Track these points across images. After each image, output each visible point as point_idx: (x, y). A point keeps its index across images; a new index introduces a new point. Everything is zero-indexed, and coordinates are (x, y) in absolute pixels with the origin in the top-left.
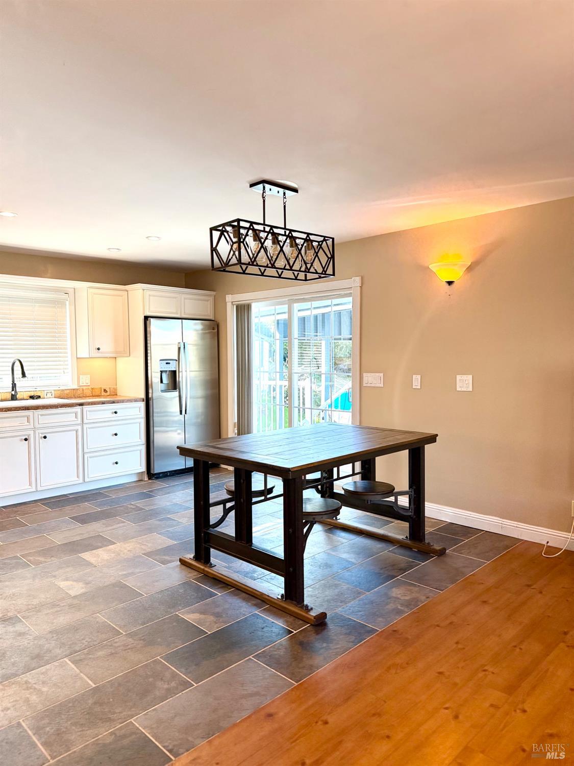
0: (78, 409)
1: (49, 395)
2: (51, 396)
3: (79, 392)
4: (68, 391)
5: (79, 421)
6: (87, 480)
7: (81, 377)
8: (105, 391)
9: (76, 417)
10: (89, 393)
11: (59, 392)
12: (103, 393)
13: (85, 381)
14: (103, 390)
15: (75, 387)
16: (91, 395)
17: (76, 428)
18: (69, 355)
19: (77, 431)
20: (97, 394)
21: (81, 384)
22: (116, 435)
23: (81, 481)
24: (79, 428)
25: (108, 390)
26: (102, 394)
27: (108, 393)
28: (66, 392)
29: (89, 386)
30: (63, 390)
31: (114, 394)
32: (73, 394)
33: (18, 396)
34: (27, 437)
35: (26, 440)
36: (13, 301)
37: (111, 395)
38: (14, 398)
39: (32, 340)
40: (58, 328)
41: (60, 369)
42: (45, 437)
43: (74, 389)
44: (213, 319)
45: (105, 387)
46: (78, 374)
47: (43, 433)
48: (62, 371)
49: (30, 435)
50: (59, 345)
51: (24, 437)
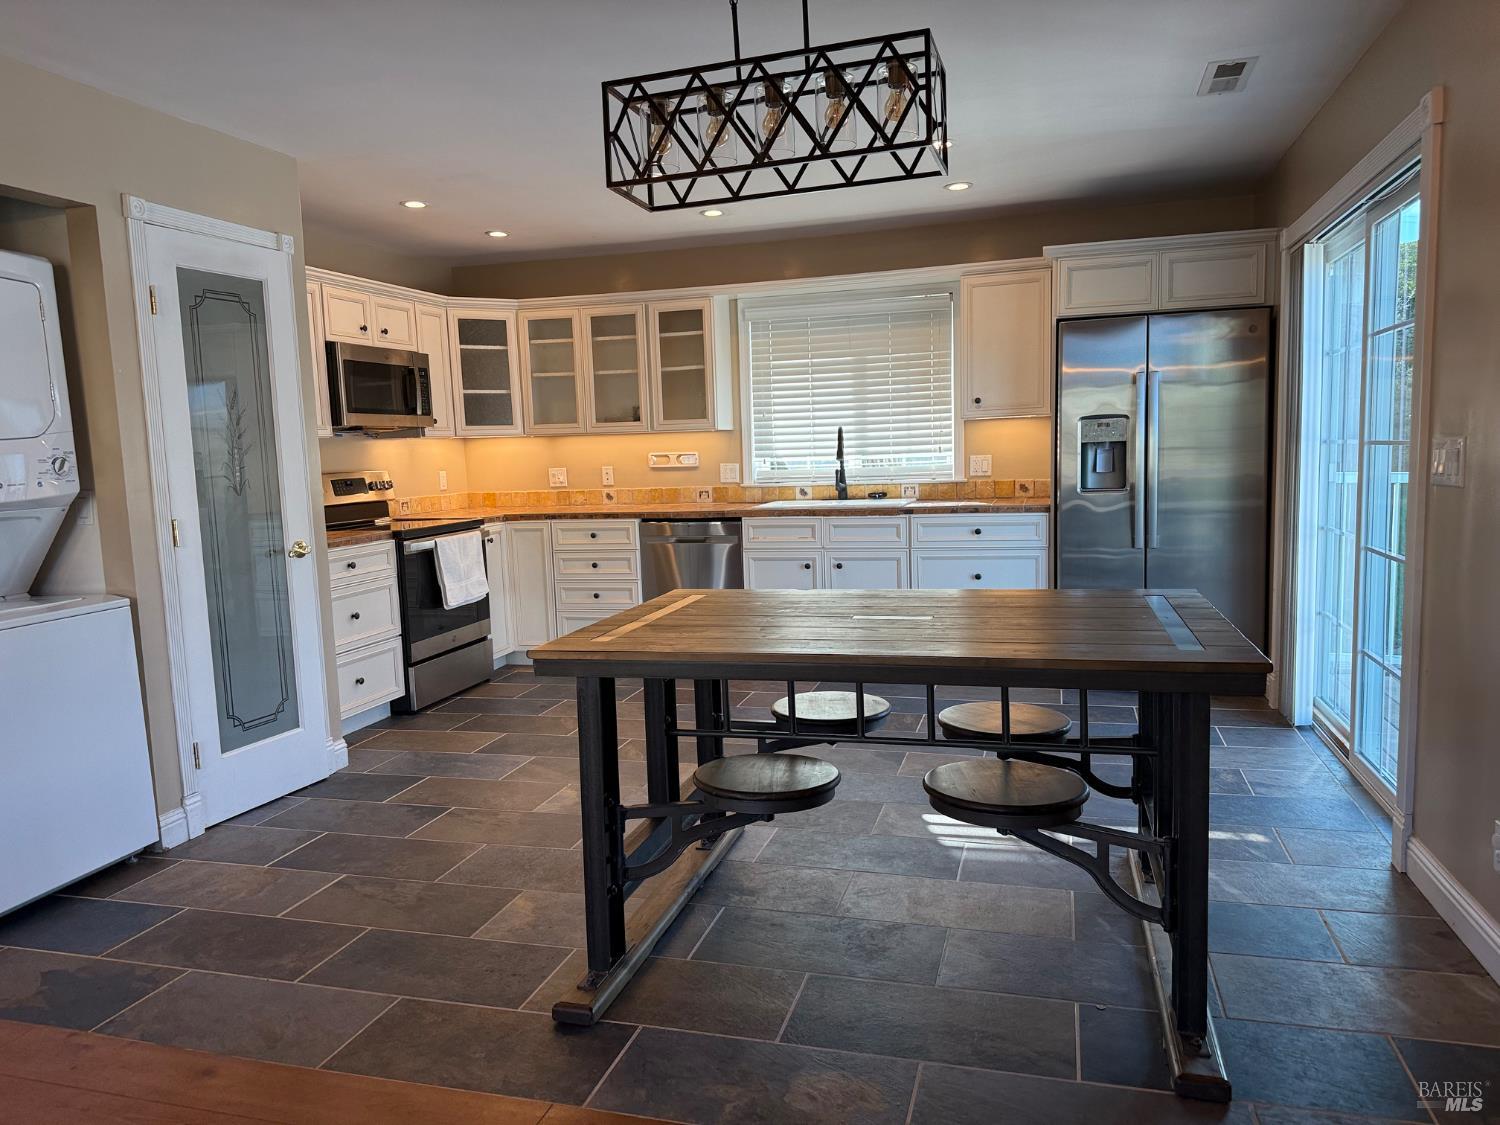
0: (901, 520)
1: (910, 492)
2: (912, 495)
3: (968, 489)
4: (946, 487)
5: (904, 543)
7: (973, 457)
8: (1023, 488)
9: (898, 535)
10: (989, 490)
11: (927, 488)
12: (1019, 493)
13: (982, 465)
14: (1017, 487)
15: (961, 478)
16: (993, 495)
17: (896, 555)
18: (952, 415)
19: (899, 561)
20: (1003, 494)
21: (972, 474)
22: (978, 577)
24: (903, 556)
25: (1031, 487)
26: (1017, 494)
27: (1031, 493)
28: (940, 488)
29: (989, 477)
30: (934, 485)
31: (1043, 495)
32: (954, 490)
33: (850, 491)
34: (811, 563)
35: (807, 567)
36: (854, 323)
37: (1038, 497)
38: (843, 494)
39: (887, 391)
40: (935, 364)
41: (936, 443)
42: (839, 566)
43: (957, 483)
44: (1260, 300)
45: (1023, 480)
46: (967, 451)
47: (836, 559)
48: (937, 446)
49: (814, 560)
50: (934, 397)
51: (805, 562)
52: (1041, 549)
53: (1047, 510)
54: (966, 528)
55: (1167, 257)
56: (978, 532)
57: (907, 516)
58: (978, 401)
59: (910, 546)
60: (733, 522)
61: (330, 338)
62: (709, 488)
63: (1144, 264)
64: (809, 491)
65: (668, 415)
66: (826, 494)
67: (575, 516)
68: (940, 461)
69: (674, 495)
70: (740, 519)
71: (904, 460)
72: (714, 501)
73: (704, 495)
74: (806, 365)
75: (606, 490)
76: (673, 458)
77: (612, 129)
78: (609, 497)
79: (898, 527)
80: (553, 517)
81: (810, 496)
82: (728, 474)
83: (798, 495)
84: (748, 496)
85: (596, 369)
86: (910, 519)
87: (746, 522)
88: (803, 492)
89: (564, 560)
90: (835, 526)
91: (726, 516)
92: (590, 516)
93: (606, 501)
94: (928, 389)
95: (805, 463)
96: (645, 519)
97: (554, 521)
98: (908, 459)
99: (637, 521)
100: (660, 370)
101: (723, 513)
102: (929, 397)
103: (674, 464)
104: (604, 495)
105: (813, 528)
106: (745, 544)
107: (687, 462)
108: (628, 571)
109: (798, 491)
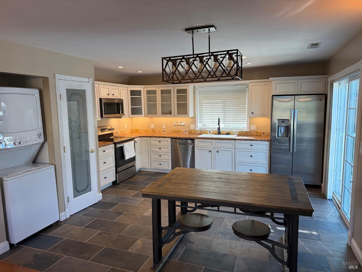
1: (236, 133)
3: (250, 133)
4: (244, 132)
5: (233, 147)
7: (251, 126)
8: (264, 133)
9: (232, 145)
10: (255, 134)
11: (240, 132)
12: (262, 135)
13: (253, 128)
14: (262, 133)
15: (248, 130)
16: (256, 135)
17: (232, 150)
18: (247, 115)
20: (259, 135)
21: (251, 130)
22: (251, 156)
25: (265, 133)
27: (265, 135)
28: (243, 132)
29: (255, 130)
31: (268, 135)
32: (247, 134)
33: (221, 132)
34: (211, 151)
35: (210, 152)
36: (223, 92)
37: (267, 136)
38: (219, 133)
39: (231, 109)
40: (243, 103)
41: (242, 122)
42: (218, 152)
43: (247, 132)
44: (323, 92)
45: (263, 132)
46: (250, 124)
47: (217, 150)
48: (243, 122)
49: (212, 150)
50: (242, 110)
51: (210, 151)
52: (267, 150)
53: (269, 141)
54: (249, 144)
55: (300, 81)
56: (252, 145)
57: (234, 141)
58: (253, 113)
59: (235, 148)
60: (193, 140)
61: (101, 97)
62: (187, 130)
63: (294, 83)
64: (211, 132)
65: (178, 113)
66: (215, 133)
67: (156, 137)
68: (244, 126)
69: (179, 132)
70: (194, 140)
71: (234, 125)
72: (189, 133)
73: (186, 132)
74: (211, 102)
75: (163, 130)
76: (179, 123)
77: (164, 69)
78: (164, 131)
79: (232, 143)
80: (151, 137)
81: (211, 133)
82: (192, 127)
83: (209, 133)
84: (197, 132)
85: (161, 102)
86: (235, 141)
87: (196, 140)
88: (210, 132)
89: (153, 147)
90: (217, 142)
91: (191, 139)
92: (159, 137)
93: (163, 132)
94: (241, 109)
95: (211, 125)
96: (172, 138)
97: (151, 138)
98: (236, 125)
99: (170, 139)
100: (176, 103)
101: (190, 138)
102: (241, 110)
104: (163, 131)
105: (212, 142)
106: (195, 146)
107: (182, 124)
108: (168, 150)
109: (209, 132)
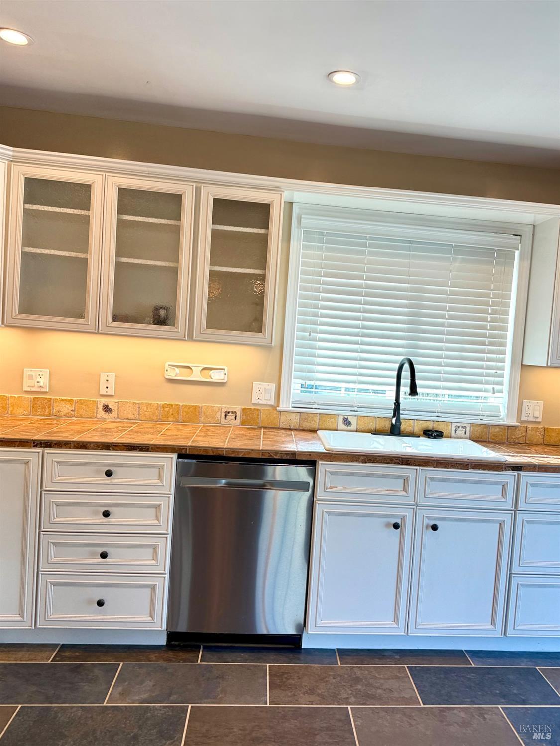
0: (509, 477)
1: (461, 432)
2: (463, 435)
3: (518, 434)
4: (496, 429)
5: (509, 505)
6: (510, 632)
7: (526, 402)
9: (504, 494)
10: (537, 435)
11: (479, 429)
13: (534, 411)
15: (513, 422)
16: (541, 441)
17: (500, 517)
18: (508, 357)
19: (501, 524)
20: (552, 441)
21: (524, 418)
23: (498, 633)
24: (507, 518)
28: (492, 430)
29: (540, 422)
30: (487, 426)
32: (505, 433)
33: (403, 427)
34: (399, 521)
35: (396, 526)
36: (415, 249)
38: (395, 431)
39: (442, 325)
40: (494, 304)
41: (487, 383)
42: (434, 528)
43: (508, 427)
46: (520, 395)
47: (429, 518)
48: (490, 387)
49: (403, 518)
50: (491, 336)
51: (393, 521)
57: (515, 474)
59: (516, 506)
62: (238, 409)
64: (353, 421)
65: (212, 323)
67: (82, 445)
68: (495, 403)
69: (191, 415)
70: (313, 463)
73: (231, 417)
74: (360, 287)
75: (104, 401)
76: (197, 370)
78: (107, 409)
79: (504, 486)
80: (48, 444)
81: (354, 427)
84: (283, 421)
85: (119, 254)
86: (519, 476)
87: (323, 467)
88: (347, 422)
89: (58, 504)
90: (432, 480)
91: (298, 458)
92: (107, 446)
93: (101, 413)
94: (484, 328)
96: (183, 454)
97: (47, 450)
99: (174, 456)
100: (207, 268)
102: (484, 336)
103: (196, 376)
104: (100, 407)
105: (405, 480)
106: (319, 494)
107: (216, 377)
108: (155, 522)
